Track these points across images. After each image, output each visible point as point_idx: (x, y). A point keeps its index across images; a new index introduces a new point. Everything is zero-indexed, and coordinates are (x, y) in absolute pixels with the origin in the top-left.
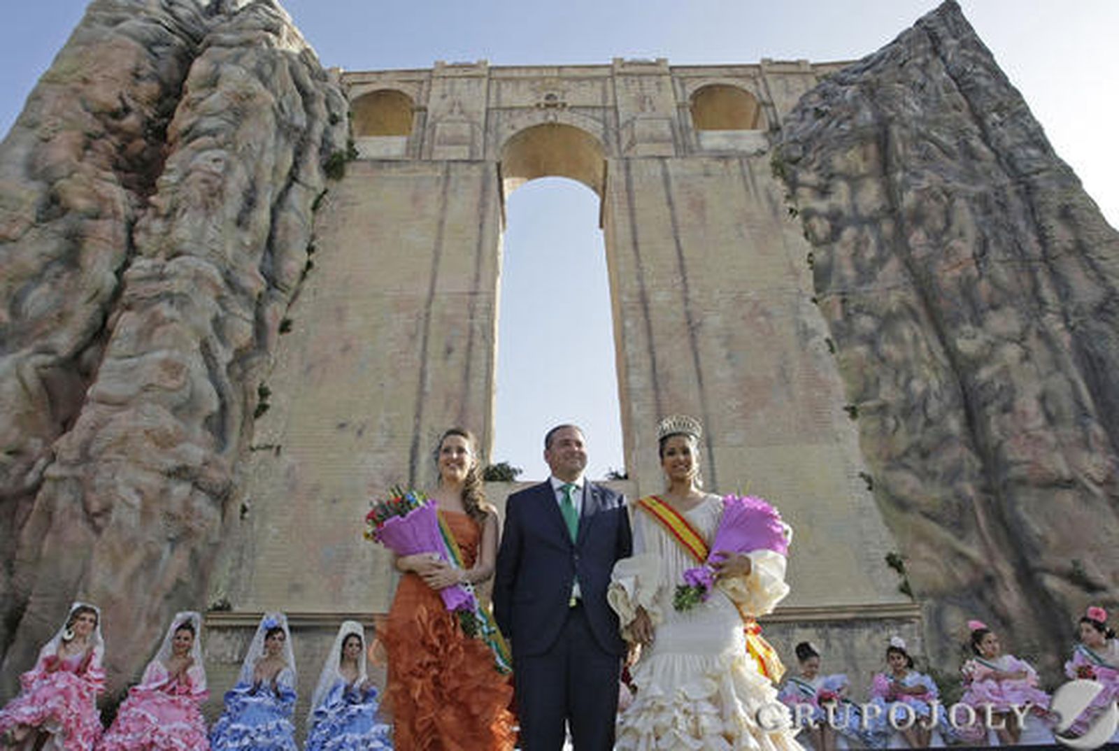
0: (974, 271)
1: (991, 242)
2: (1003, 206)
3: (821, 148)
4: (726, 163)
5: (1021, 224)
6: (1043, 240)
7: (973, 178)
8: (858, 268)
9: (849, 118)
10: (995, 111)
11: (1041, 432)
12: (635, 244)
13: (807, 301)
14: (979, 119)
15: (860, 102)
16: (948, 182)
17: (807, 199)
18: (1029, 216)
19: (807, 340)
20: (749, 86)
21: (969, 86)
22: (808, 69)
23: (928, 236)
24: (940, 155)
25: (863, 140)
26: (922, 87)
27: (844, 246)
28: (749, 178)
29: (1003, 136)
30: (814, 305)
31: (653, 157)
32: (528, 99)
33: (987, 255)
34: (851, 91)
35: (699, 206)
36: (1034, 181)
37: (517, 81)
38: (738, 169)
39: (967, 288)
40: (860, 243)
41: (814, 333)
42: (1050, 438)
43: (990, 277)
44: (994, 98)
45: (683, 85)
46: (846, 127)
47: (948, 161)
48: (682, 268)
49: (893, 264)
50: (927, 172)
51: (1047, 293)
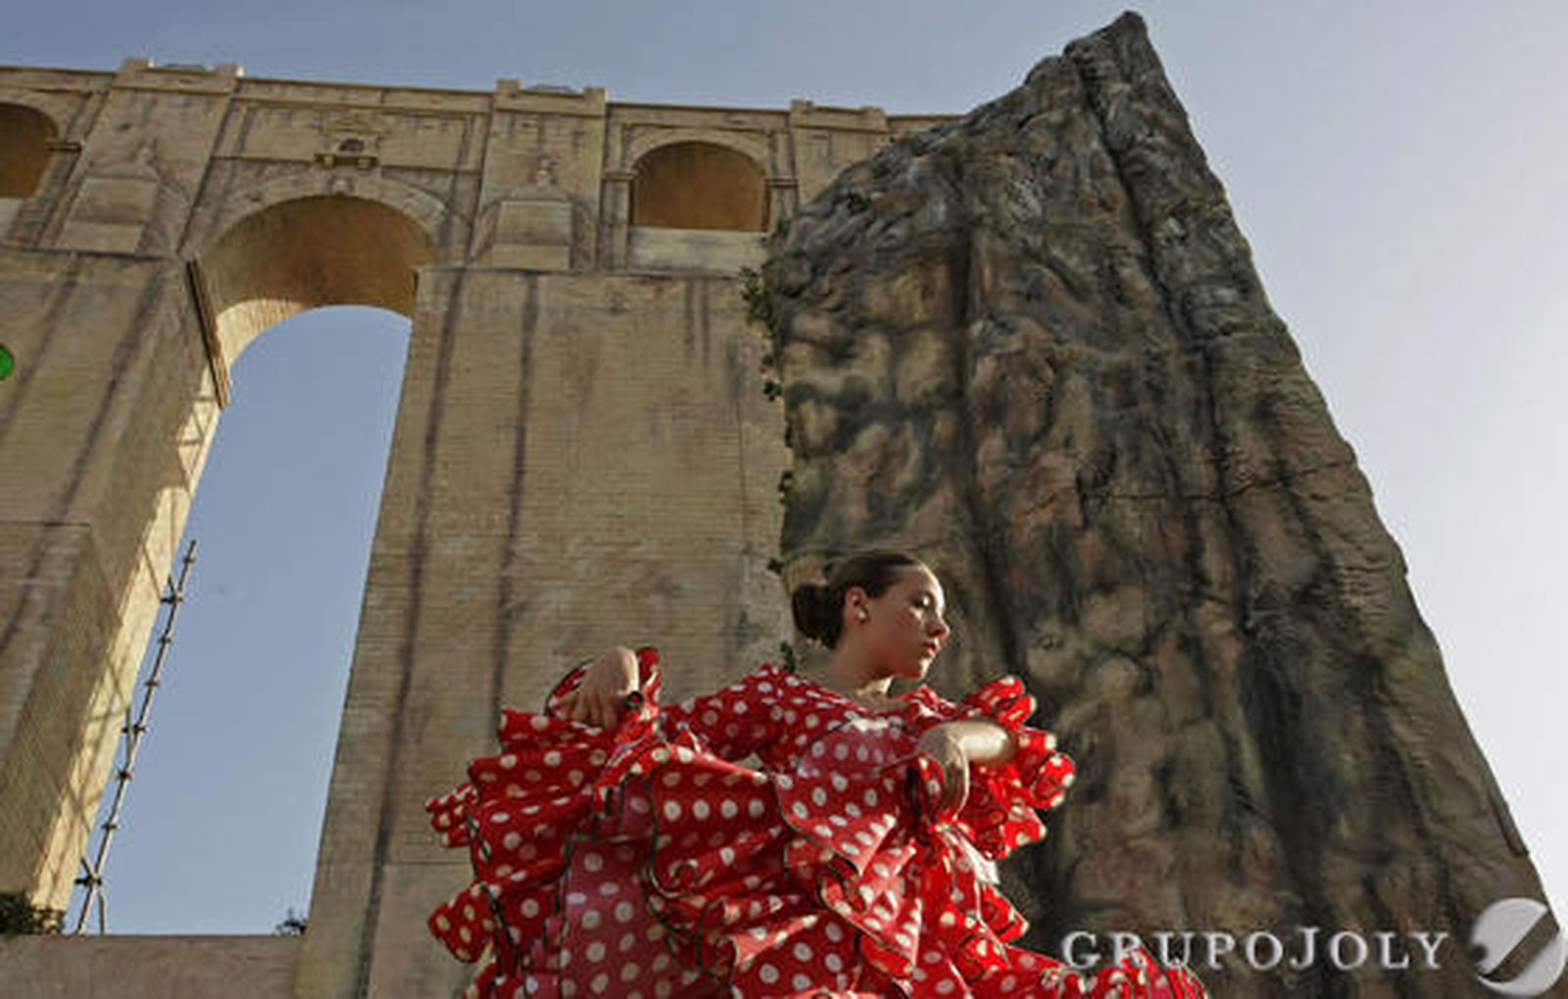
0: (1074, 514)
1: (1123, 460)
2: (1158, 393)
3: (845, 271)
4: (660, 291)
5: (1183, 427)
6: (1220, 459)
7: (1113, 335)
8: (876, 504)
9: (909, 215)
10: (1173, 214)
11: (1148, 843)
12: (431, 440)
13: (761, 566)
14: (1143, 229)
15: (933, 189)
16: (1059, 342)
17: (805, 368)
18: (1204, 414)
19: (741, 645)
20: (757, 150)
21: (1138, 167)
22: (882, 125)
23: (1009, 447)
24: (1059, 293)
25: (924, 259)
26: (1051, 164)
27: (858, 458)
28: (698, 319)
29: (1181, 260)
30: (772, 575)
31: (513, 271)
32: (306, 146)
33: (1112, 482)
34: (916, 165)
35: (583, 372)
36: (1219, 348)
37: (291, 109)
38: (681, 304)
39: (1058, 548)
40: (888, 457)
41: (760, 630)
42: (1164, 853)
43: (1106, 528)
44: (1174, 191)
45: (626, 142)
46: (898, 231)
47: (1072, 304)
48: (516, 491)
49: (943, 498)
50: (1026, 324)
51: (1214, 563)
